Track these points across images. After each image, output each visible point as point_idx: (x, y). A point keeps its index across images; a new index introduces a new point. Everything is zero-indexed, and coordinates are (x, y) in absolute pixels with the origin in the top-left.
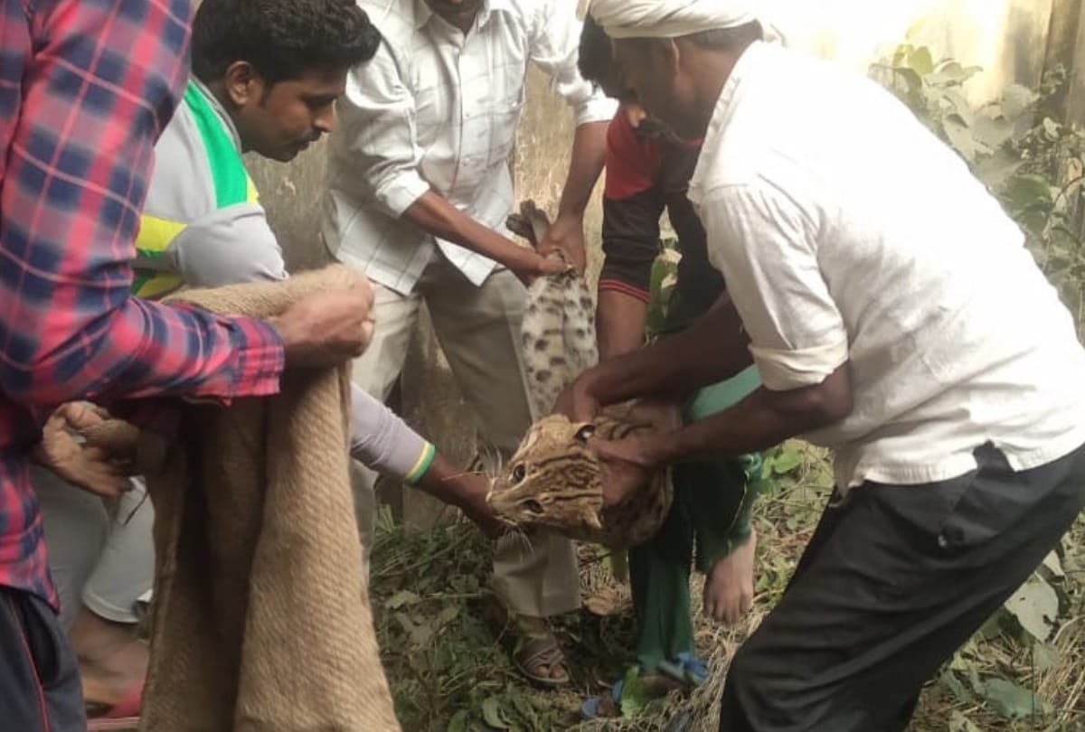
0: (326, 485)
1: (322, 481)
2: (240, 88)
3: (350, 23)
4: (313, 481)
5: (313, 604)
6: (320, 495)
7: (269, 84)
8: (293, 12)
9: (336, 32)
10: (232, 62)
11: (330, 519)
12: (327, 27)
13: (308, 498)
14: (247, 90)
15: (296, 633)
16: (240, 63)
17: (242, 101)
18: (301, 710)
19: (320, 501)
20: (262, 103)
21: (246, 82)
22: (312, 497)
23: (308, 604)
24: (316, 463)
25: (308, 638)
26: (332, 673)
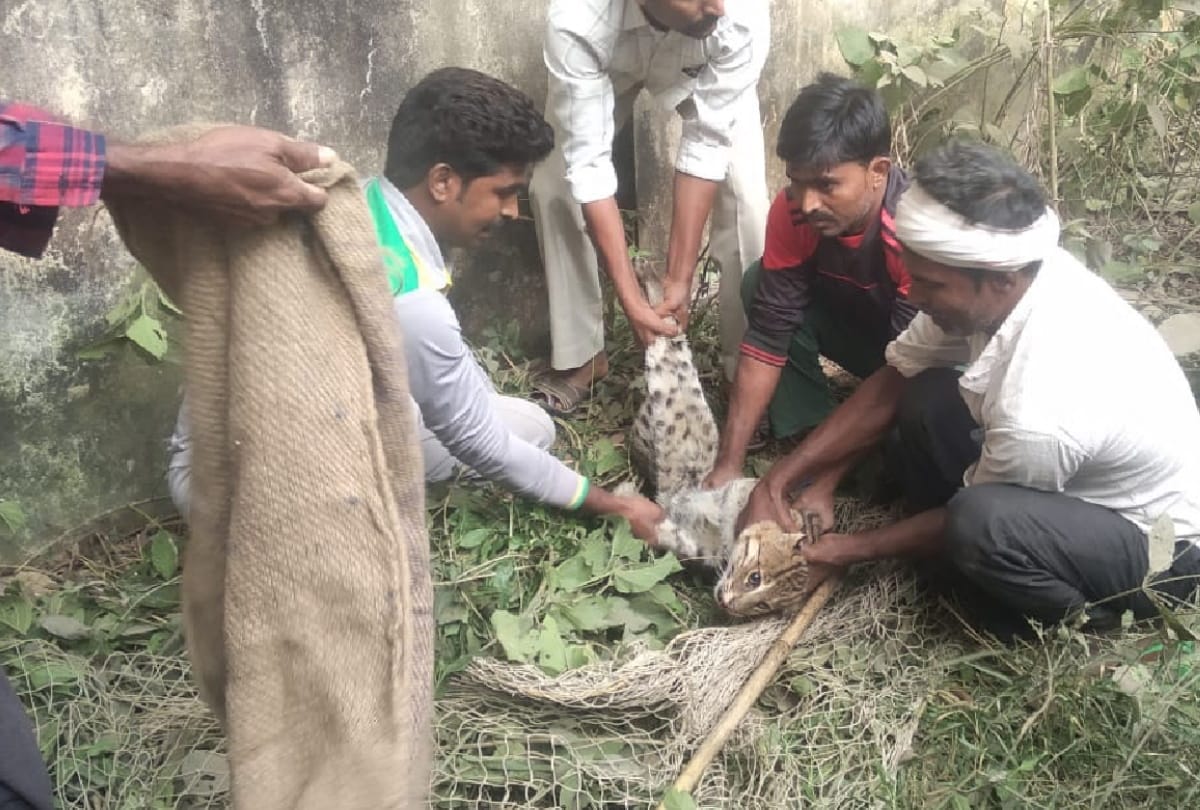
0: (271, 379)
1: (266, 373)
2: (441, 186)
3: (534, 125)
4: (258, 374)
5: (259, 506)
6: (265, 391)
7: (466, 183)
8: (487, 118)
9: (524, 132)
10: (433, 165)
11: (275, 417)
12: (517, 129)
13: (253, 393)
14: (446, 188)
15: (245, 538)
16: (442, 165)
17: (442, 198)
18: (253, 623)
19: (264, 396)
20: (460, 199)
21: (445, 181)
22: (257, 391)
23: (253, 506)
24: (263, 356)
25: (257, 542)
26: (285, 584)
